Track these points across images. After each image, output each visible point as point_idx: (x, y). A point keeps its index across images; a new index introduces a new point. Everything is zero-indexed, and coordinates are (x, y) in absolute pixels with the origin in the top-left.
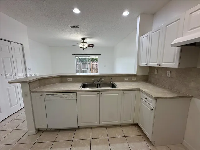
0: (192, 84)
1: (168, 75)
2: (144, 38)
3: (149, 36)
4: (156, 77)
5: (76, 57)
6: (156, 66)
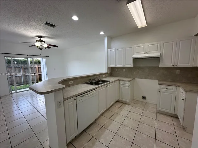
0: (135, 73)
1: (124, 71)
2: (111, 51)
3: (115, 51)
4: (117, 73)
5: (5, 57)
6: (122, 66)
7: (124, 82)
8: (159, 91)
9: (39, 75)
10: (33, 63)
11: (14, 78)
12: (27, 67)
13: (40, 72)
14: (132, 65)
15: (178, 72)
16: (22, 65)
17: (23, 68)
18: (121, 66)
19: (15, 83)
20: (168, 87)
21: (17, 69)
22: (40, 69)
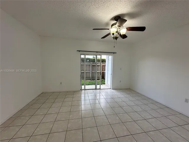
5: (81, 54)
9: (102, 72)
10: (101, 61)
11: (85, 73)
12: (95, 65)
13: (103, 70)
16: (92, 63)
17: (92, 66)
19: (85, 77)
21: (88, 66)
22: (104, 67)
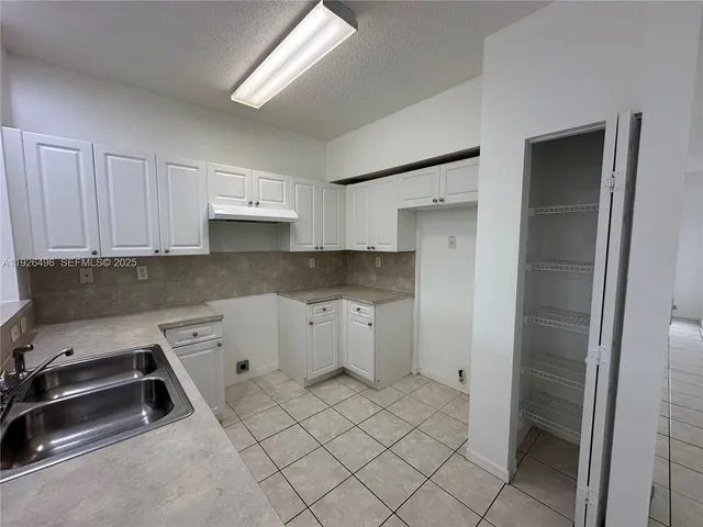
6: (152, 254)
7: (194, 330)
8: (311, 323)
14: (202, 248)
15: (312, 263)
18: (148, 251)
20: (327, 305)
